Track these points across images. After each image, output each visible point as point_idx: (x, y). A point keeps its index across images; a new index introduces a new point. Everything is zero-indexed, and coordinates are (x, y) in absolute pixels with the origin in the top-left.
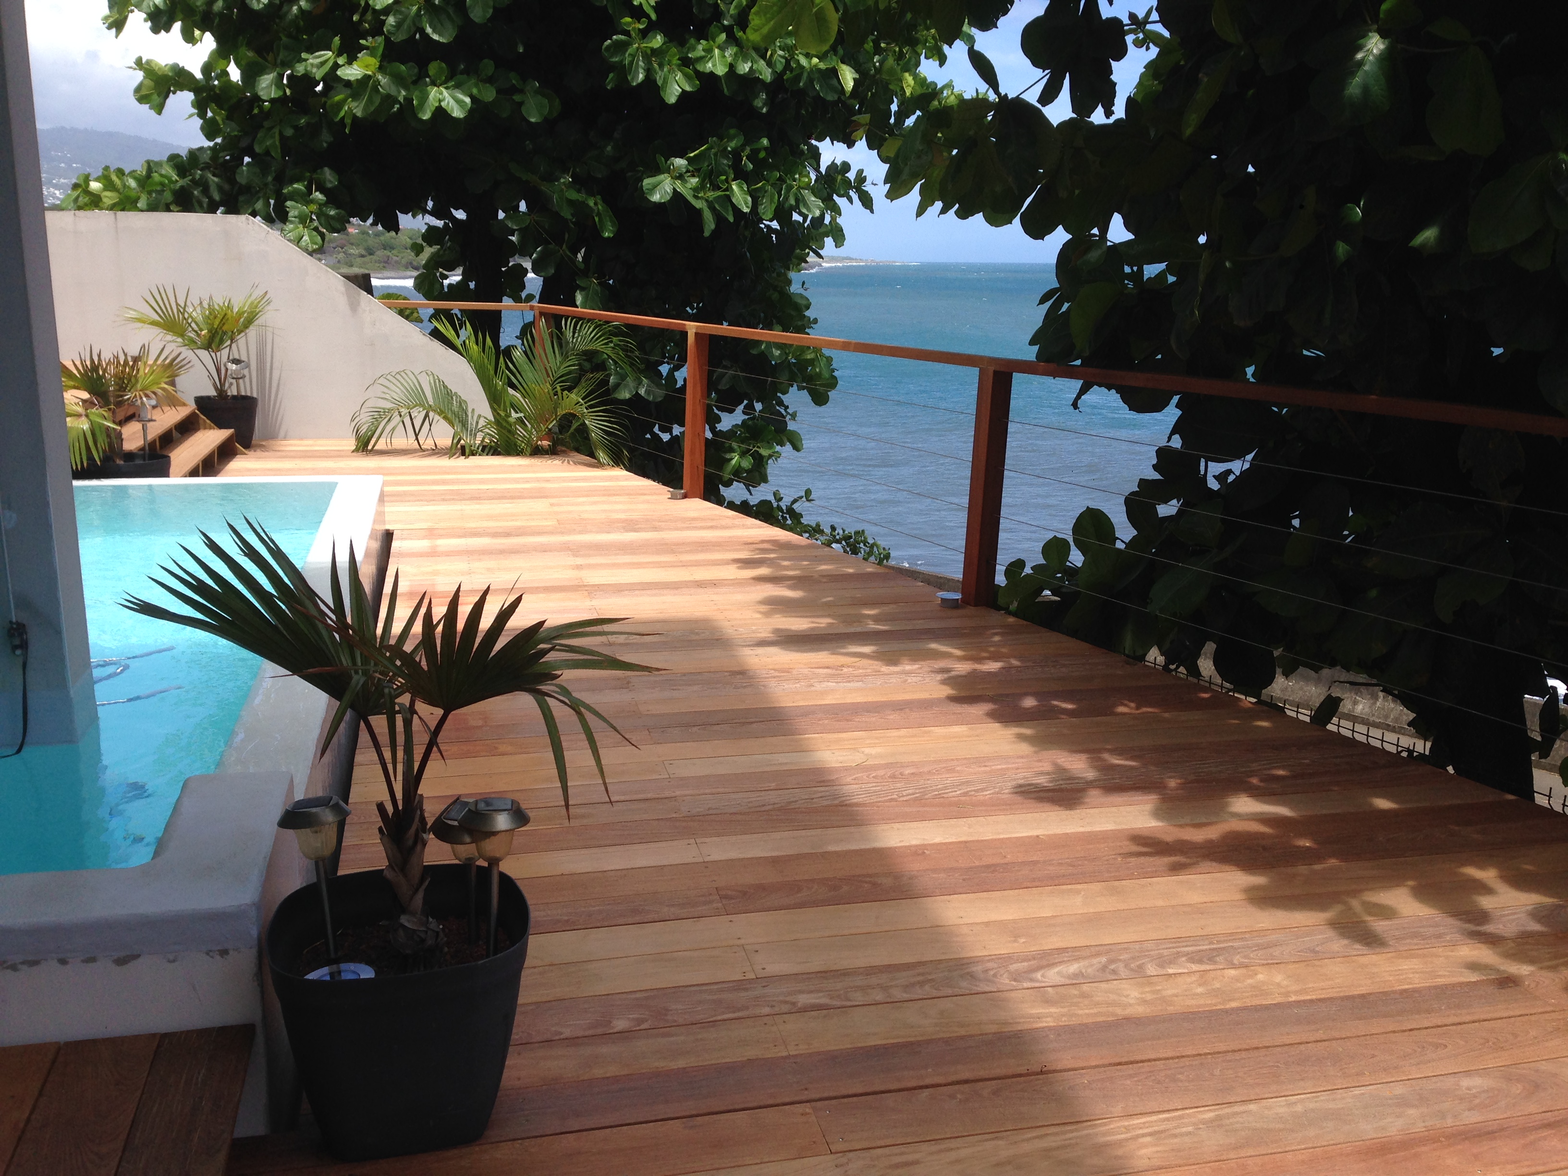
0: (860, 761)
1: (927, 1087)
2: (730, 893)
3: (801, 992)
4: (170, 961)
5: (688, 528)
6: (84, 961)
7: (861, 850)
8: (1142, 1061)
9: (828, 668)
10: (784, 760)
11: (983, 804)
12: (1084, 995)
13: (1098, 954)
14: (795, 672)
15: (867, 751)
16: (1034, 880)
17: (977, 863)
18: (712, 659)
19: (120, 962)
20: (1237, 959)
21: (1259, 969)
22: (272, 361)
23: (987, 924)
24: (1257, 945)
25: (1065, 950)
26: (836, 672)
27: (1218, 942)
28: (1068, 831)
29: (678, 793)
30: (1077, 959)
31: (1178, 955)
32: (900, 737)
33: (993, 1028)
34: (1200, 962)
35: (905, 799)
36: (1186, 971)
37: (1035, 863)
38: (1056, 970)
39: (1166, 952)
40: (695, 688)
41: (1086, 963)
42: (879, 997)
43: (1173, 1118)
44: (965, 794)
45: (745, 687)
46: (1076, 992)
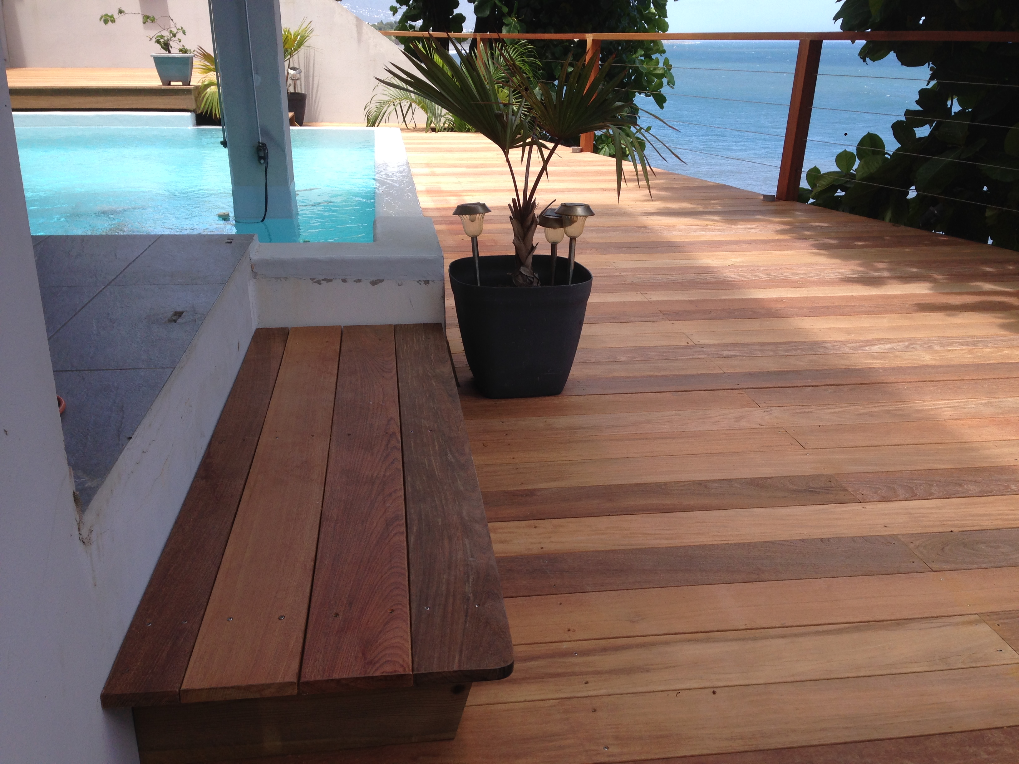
0: (730, 264)
1: (809, 386)
2: (668, 313)
3: (725, 351)
4: (399, 285)
5: (588, 166)
6: (355, 281)
7: (743, 299)
8: (939, 381)
9: (697, 225)
10: (683, 262)
11: (814, 282)
12: (897, 356)
13: (901, 341)
14: (677, 227)
15: (733, 260)
16: (854, 312)
17: (817, 305)
18: (623, 221)
19: (374, 283)
20: (990, 345)
21: (1005, 349)
22: (314, 71)
23: (830, 329)
24: (1002, 340)
25: (882, 339)
26: (704, 228)
27: (977, 338)
28: (871, 294)
29: (623, 274)
30: (890, 343)
31: (953, 343)
32: (752, 255)
33: (844, 367)
34: (967, 345)
35: (763, 279)
36: (959, 349)
37: (854, 306)
38: (877, 346)
39: (945, 341)
40: (618, 233)
41: (896, 344)
42: (771, 353)
43: (962, 402)
44: (801, 278)
45: (648, 233)
46: (892, 355)
